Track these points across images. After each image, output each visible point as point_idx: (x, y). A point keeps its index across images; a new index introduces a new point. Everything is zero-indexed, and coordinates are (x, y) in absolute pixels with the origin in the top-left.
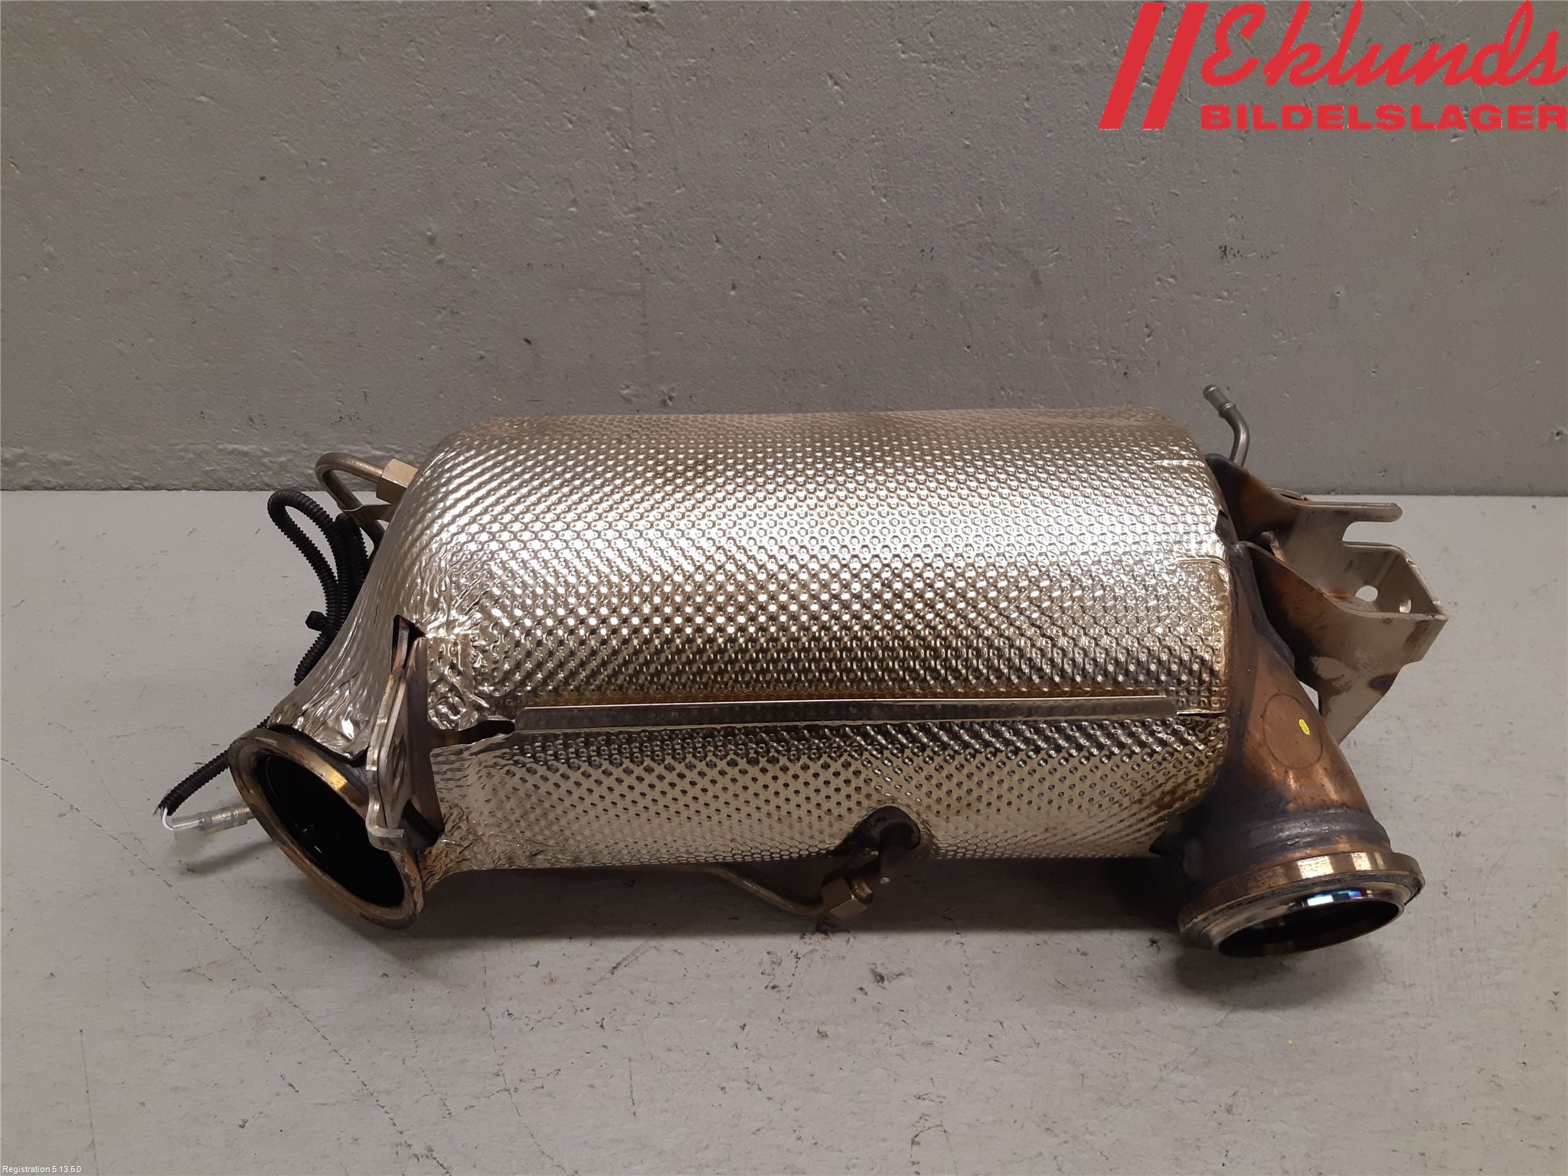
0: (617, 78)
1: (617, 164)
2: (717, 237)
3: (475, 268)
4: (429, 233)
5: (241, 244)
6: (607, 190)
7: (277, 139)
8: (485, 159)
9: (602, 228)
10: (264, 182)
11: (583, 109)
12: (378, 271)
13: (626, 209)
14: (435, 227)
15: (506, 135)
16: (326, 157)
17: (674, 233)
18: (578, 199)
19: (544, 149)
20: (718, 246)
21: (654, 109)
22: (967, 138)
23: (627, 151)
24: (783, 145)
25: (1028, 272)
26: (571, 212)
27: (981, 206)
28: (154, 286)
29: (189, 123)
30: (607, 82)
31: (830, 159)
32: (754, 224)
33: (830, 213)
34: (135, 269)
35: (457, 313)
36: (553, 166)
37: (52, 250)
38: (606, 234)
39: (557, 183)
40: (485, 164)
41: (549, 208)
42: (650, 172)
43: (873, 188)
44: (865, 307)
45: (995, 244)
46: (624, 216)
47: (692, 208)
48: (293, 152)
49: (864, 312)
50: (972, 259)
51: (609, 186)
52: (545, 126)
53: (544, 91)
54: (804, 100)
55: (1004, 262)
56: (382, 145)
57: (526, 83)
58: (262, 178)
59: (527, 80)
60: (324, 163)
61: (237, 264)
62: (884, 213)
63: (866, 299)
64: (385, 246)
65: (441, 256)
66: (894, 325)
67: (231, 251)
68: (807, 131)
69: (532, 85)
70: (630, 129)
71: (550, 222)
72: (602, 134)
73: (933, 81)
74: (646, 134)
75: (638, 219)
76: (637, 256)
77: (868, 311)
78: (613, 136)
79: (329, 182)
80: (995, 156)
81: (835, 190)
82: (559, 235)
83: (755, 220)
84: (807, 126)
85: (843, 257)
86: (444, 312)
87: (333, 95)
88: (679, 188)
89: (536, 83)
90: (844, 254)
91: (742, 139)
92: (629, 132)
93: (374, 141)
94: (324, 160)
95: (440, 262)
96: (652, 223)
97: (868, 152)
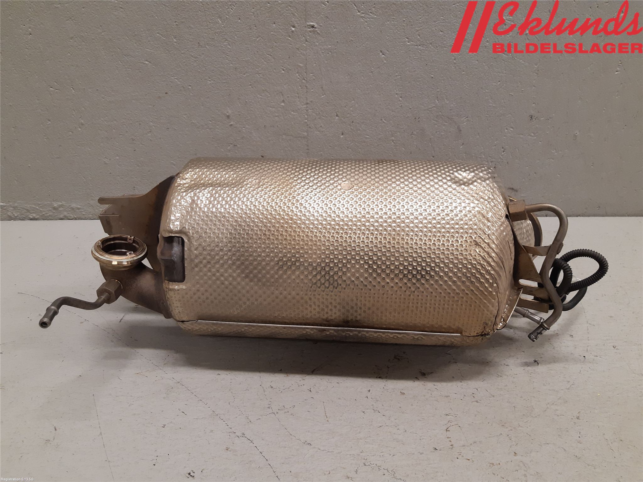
0: (301, 53)
1: (300, 86)
2: (337, 114)
3: (244, 127)
4: (228, 114)
5: (156, 119)
6: (296, 96)
7: (173, 78)
8: (251, 85)
9: (293, 111)
10: (167, 95)
11: (288, 65)
12: (207, 129)
13: (303, 104)
14: (230, 111)
15: (259, 75)
16: (191, 85)
17: (321, 113)
18: (285, 100)
19: (273, 81)
20: (337, 118)
21: (315, 65)
22: (432, 74)
23: (304, 81)
24: (363, 78)
25: (456, 126)
26: (282, 105)
27: (438, 100)
28: (121, 136)
29: (140, 72)
30: (298, 55)
31: (380, 83)
32: (351, 109)
33: (380, 104)
34: (114, 129)
35: (236, 146)
36: (276, 87)
37: (83, 121)
38: (295, 114)
39: (277, 94)
40: (251, 87)
41: (274, 104)
42: (312, 89)
43: (397, 94)
44: (393, 141)
45: (443, 115)
46: (301, 106)
47: (328, 103)
48: (179, 83)
49: (392, 143)
50: (434, 121)
51: (297, 95)
52: (274, 72)
53: (274, 58)
54: (371, 60)
55: (446, 123)
56: (212, 80)
57: (268, 55)
58: (166, 93)
59: (268, 54)
60: (190, 87)
61: (153, 127)
62: (400, 104)
63: (393, 138)
64: (211, 119)
65: (232, 123)
66: (404, 148)
67: (152, 122)
68: (372, 72)
69: (270, 57)
70: (305, 72)
71: (274, 109)
72: (295, 75)
73: (420, 53)
74: (312, 74)
75: (307, 107)
76: (306, 122)
77: (394, 143)
78: (299, 76)
79: (191, 94)
80: (443, 81)
81: (382, 95)
82: (277, 114)
83: (351, 107)
84: (372, 70)
85: (385, 121)
86: (231, 146)
87: (195, 61)
88: (323, 95)
89: (271, 56)
90: (385, 120)
91: (347, 76)
92: (305, 74)
93: (209, 78)
94: (190, 86)
95: (231, 125)
96: (312, 109)
97: (395, 80)
